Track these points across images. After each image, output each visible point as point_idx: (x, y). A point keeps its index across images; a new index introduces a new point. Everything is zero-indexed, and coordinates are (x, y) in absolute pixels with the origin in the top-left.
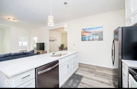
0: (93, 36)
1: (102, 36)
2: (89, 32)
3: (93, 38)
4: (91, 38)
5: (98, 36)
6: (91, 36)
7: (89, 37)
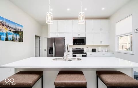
0: (13, 35)
1: (23, 37)
2: (8, 27)
3: (13, 38)
4: (10, 37)
5: (19, 36)
6: (11, 34)
7: (7, 34)
